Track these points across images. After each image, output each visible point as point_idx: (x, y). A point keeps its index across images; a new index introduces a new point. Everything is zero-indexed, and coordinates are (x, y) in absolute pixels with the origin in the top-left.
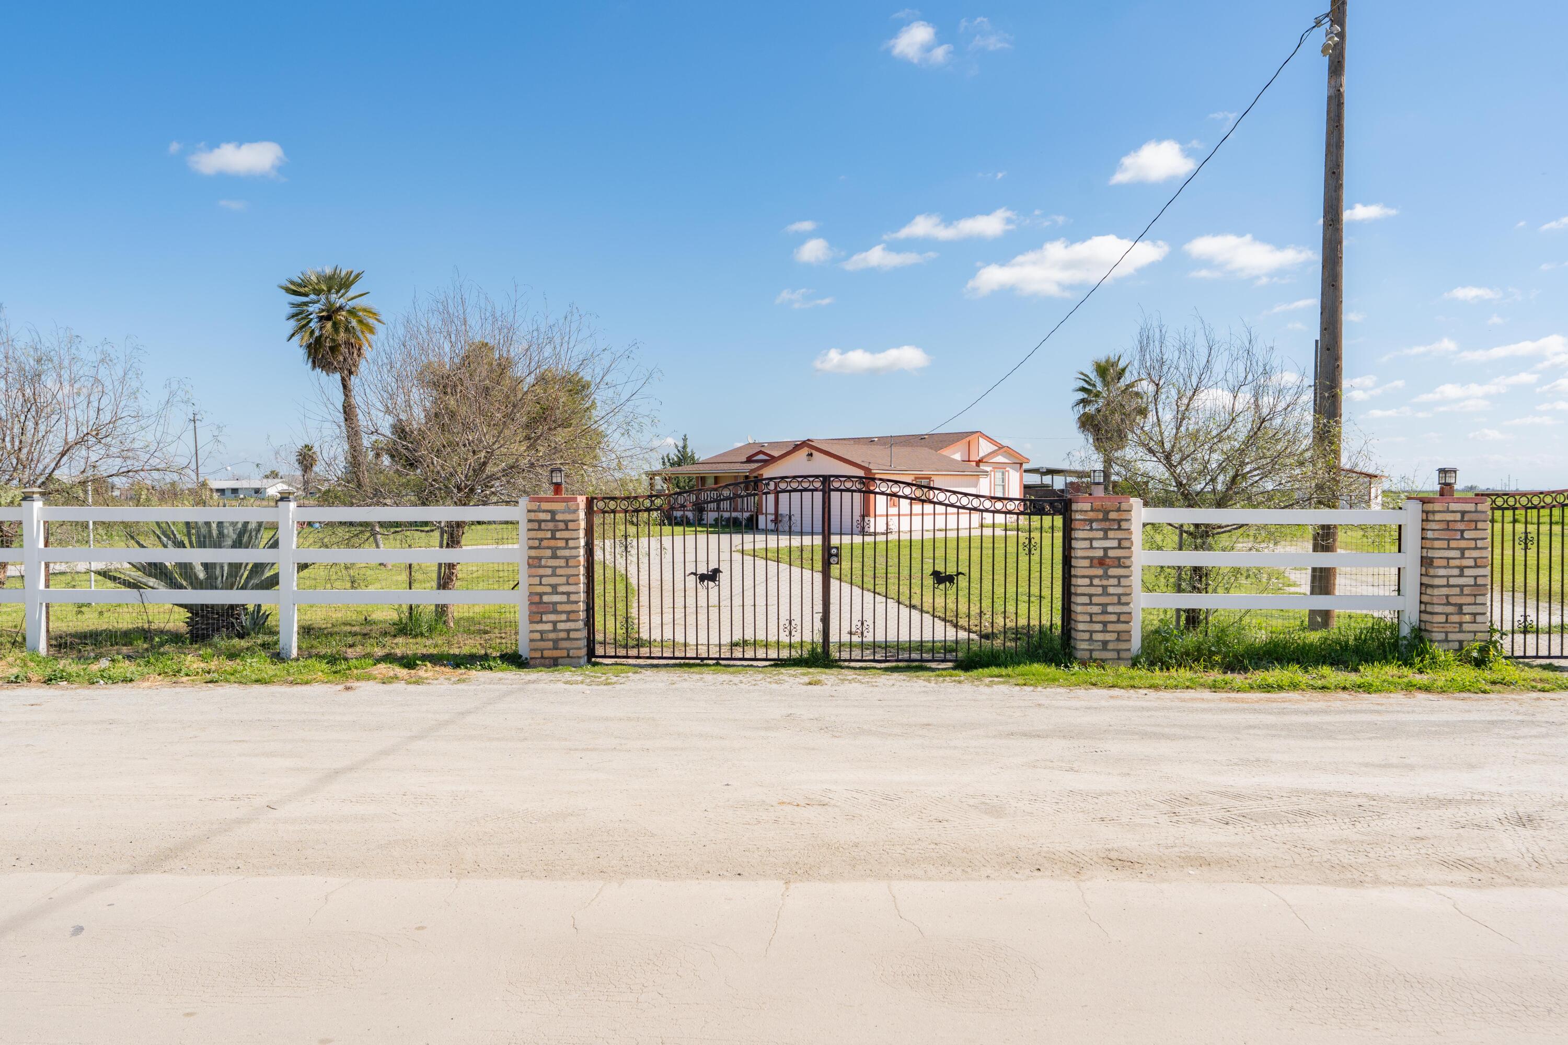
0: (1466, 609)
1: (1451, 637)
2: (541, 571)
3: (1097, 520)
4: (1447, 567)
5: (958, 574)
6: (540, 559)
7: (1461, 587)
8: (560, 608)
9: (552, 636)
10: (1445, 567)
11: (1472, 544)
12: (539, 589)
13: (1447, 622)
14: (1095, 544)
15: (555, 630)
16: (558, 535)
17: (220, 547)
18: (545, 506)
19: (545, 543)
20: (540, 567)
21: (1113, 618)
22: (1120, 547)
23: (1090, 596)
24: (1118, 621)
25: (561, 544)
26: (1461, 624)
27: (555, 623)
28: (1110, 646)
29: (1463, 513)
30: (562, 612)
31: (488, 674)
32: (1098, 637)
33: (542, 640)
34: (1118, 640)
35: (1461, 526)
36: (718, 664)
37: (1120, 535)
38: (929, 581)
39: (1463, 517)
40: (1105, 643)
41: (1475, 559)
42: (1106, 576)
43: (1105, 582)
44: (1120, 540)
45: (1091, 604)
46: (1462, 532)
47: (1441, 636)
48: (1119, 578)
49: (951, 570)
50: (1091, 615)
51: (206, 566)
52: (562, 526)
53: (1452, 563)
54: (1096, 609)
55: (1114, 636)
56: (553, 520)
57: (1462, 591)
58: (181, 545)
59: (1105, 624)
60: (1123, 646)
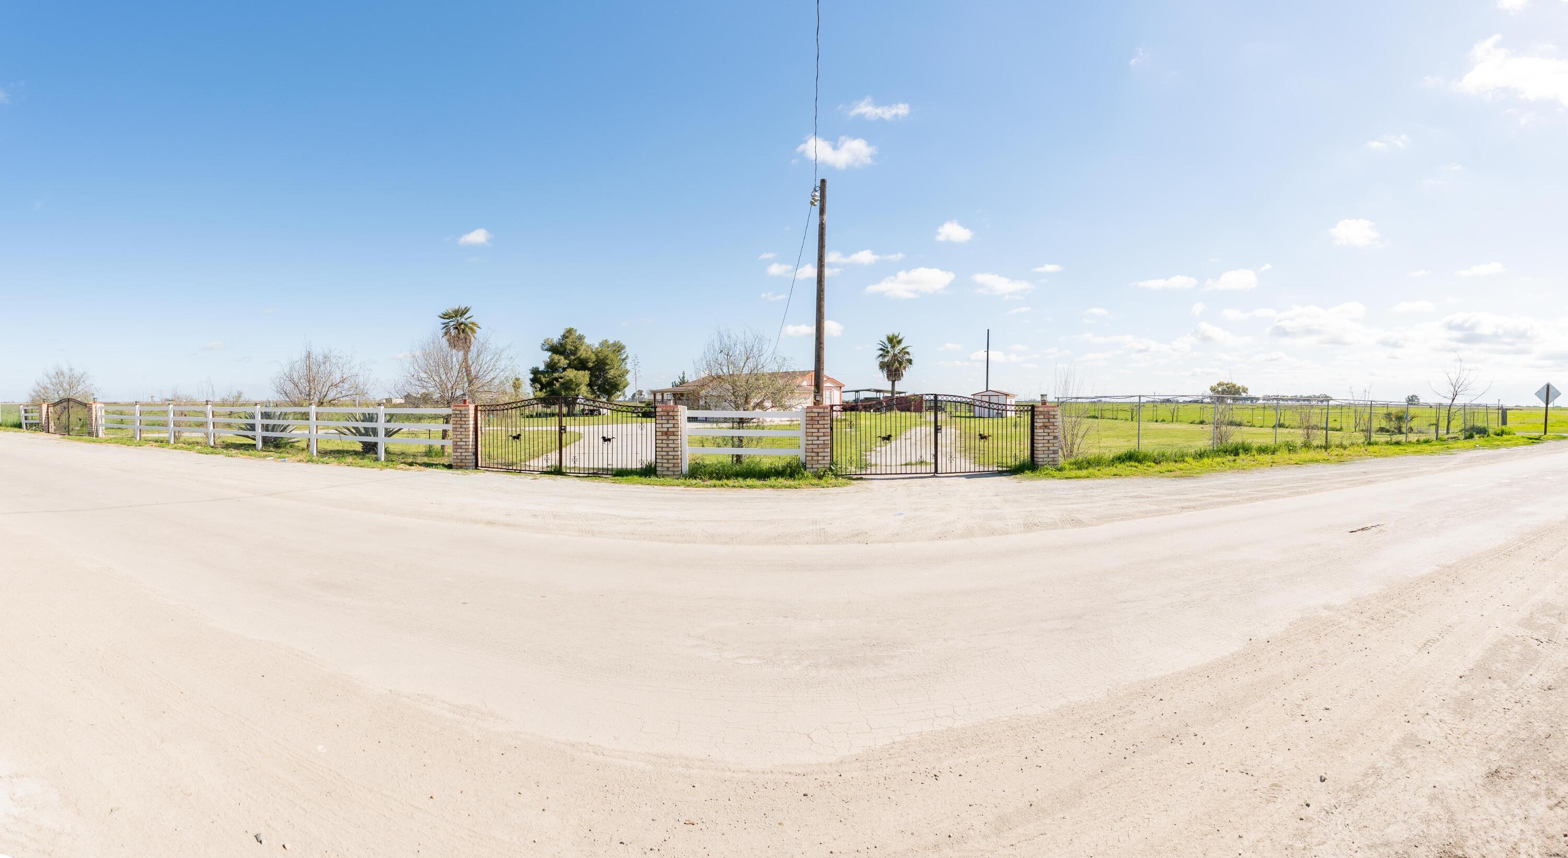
0: (820, 454)
1: (814, 466)
2: (457, 433)
3: (664, 416)
4: (812, 436)
5: (613, 438)
6: (456, 428)
7: (818, 445)
8: (463, 447)
9: (460, 457)
10: (811, 436)
11: (822, 426)
12: (456, 440)
13: (812, 460)
14: (664, 426)
15: (461, 455)
16: (462, 419)
17: (372, 422)
18: (458, 408)
19: (458, 422)
20: (456, 431)
21: (672, 457)
22: (674, 427)
23: (662, 448)
24: (673, 459)
25: (463, 423)
26: (818, 460)
27: (461, 453)
28: (670, 469)
29: (819, 413)
30: (463, 449)
31: (436, 470)
32: (665, 465)
33: (457, 459)
34: (674, 467)
35: (818, 419)
36: (520, 472)
37: (674, 422)
38: (601, 440)
39: (818, 415)
40: (668, 468)
41: (824, 433)
42: (668, 439)
43: (668, 442)
44: (674, 424)
45: (662, 451)
46: (818, 421)
47: (810, 466)
48: (674, 440)
49: (610, 437)
50: (662, 456)
51: (365, 428)
52: (463, 416)
53: (814, 434)
54: (664, 453)
55: (672, 465)
56: (461, 414)
57: (818, 446)
58: (357, 421)
59: (668, 460)
60: (675, 469)
